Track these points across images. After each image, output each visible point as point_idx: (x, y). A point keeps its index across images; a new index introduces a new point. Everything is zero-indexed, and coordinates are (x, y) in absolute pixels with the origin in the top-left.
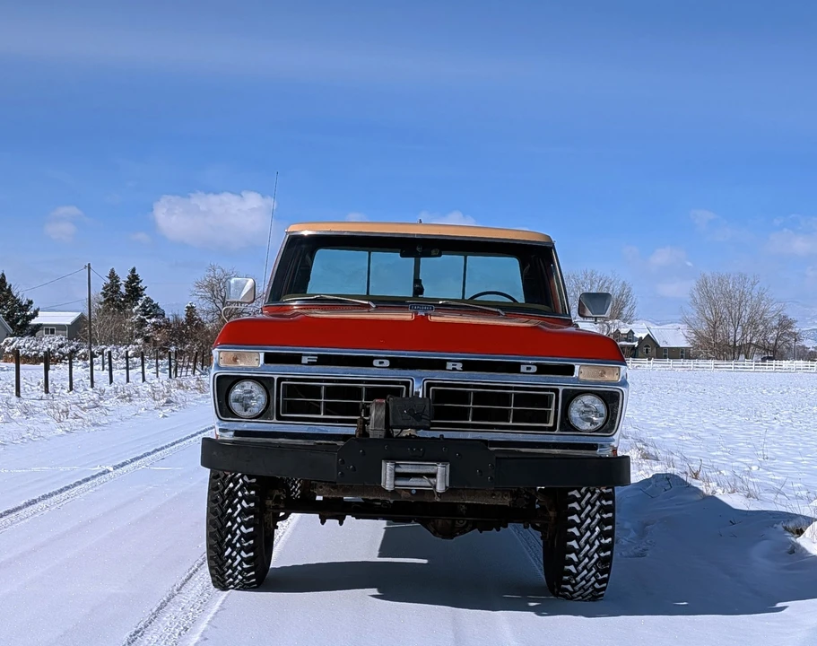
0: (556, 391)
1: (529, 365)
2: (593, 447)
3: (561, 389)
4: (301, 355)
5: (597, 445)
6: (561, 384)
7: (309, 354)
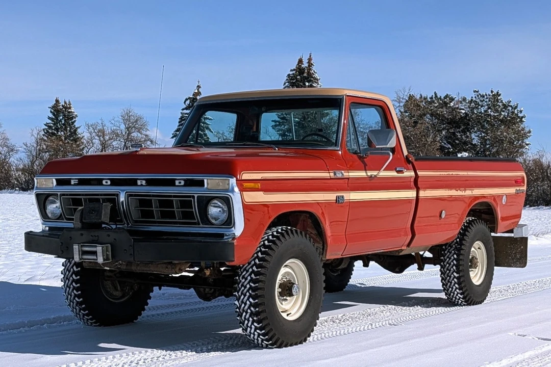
0: (193, 197)
1: (180, 179)
2: (222, 236)
3: (196, 196)
4: (70, 179)
5: (223, 234)
6: (195, 192)
7: (74, 178)
